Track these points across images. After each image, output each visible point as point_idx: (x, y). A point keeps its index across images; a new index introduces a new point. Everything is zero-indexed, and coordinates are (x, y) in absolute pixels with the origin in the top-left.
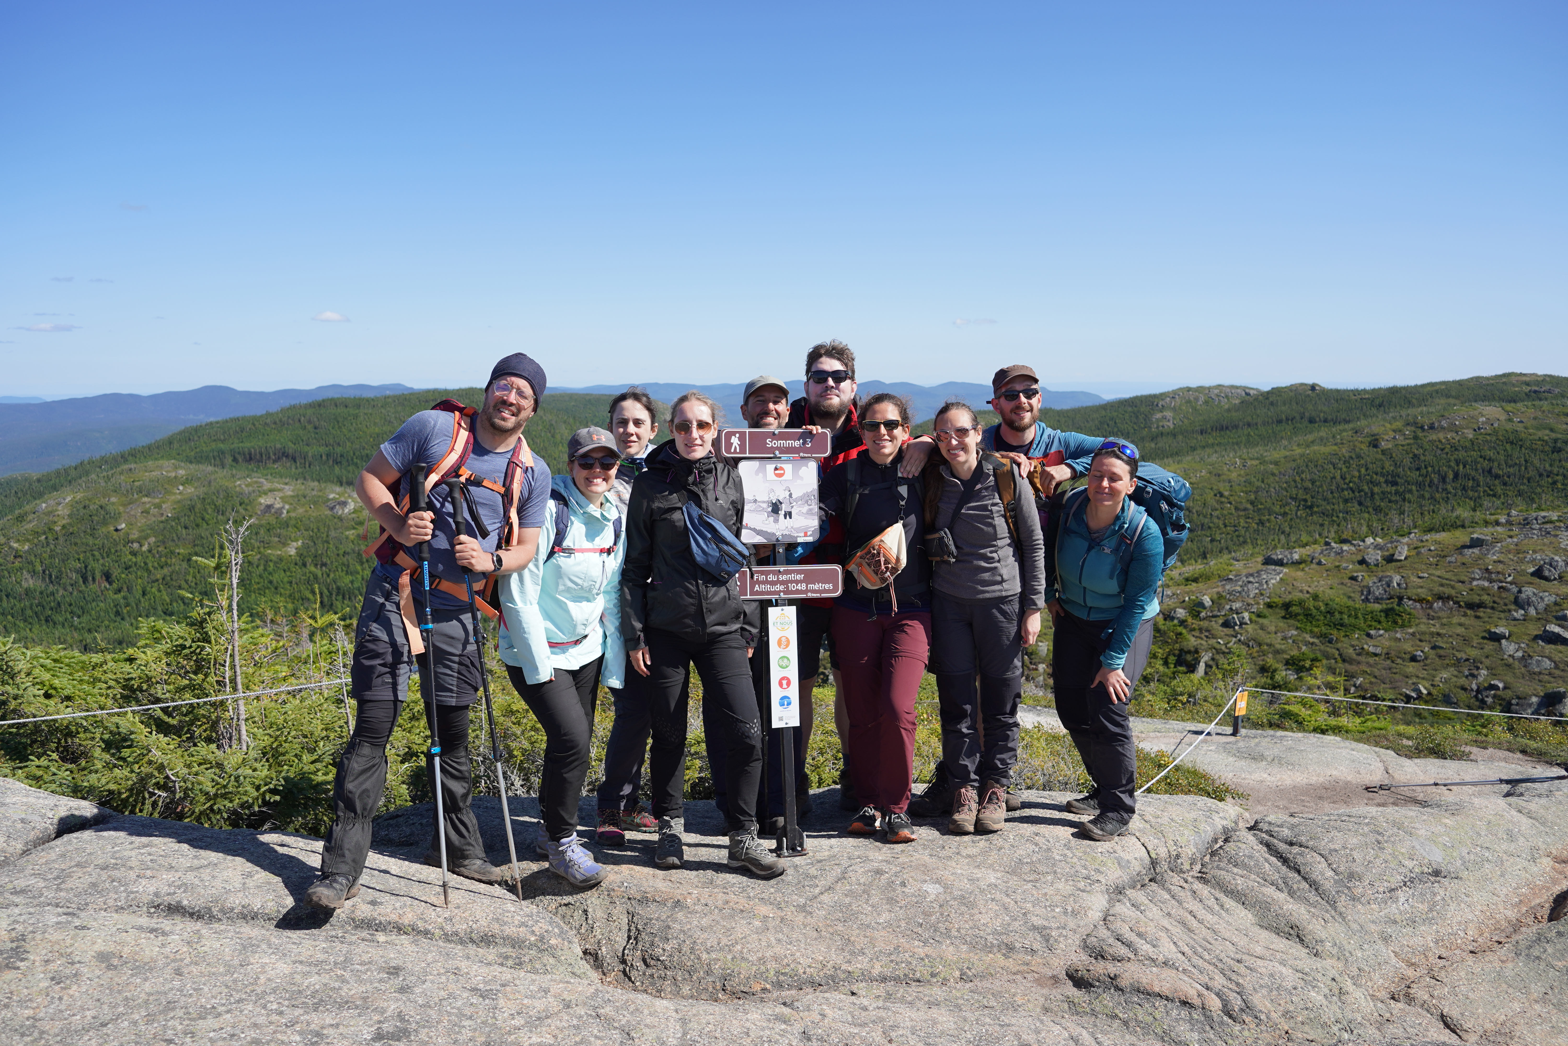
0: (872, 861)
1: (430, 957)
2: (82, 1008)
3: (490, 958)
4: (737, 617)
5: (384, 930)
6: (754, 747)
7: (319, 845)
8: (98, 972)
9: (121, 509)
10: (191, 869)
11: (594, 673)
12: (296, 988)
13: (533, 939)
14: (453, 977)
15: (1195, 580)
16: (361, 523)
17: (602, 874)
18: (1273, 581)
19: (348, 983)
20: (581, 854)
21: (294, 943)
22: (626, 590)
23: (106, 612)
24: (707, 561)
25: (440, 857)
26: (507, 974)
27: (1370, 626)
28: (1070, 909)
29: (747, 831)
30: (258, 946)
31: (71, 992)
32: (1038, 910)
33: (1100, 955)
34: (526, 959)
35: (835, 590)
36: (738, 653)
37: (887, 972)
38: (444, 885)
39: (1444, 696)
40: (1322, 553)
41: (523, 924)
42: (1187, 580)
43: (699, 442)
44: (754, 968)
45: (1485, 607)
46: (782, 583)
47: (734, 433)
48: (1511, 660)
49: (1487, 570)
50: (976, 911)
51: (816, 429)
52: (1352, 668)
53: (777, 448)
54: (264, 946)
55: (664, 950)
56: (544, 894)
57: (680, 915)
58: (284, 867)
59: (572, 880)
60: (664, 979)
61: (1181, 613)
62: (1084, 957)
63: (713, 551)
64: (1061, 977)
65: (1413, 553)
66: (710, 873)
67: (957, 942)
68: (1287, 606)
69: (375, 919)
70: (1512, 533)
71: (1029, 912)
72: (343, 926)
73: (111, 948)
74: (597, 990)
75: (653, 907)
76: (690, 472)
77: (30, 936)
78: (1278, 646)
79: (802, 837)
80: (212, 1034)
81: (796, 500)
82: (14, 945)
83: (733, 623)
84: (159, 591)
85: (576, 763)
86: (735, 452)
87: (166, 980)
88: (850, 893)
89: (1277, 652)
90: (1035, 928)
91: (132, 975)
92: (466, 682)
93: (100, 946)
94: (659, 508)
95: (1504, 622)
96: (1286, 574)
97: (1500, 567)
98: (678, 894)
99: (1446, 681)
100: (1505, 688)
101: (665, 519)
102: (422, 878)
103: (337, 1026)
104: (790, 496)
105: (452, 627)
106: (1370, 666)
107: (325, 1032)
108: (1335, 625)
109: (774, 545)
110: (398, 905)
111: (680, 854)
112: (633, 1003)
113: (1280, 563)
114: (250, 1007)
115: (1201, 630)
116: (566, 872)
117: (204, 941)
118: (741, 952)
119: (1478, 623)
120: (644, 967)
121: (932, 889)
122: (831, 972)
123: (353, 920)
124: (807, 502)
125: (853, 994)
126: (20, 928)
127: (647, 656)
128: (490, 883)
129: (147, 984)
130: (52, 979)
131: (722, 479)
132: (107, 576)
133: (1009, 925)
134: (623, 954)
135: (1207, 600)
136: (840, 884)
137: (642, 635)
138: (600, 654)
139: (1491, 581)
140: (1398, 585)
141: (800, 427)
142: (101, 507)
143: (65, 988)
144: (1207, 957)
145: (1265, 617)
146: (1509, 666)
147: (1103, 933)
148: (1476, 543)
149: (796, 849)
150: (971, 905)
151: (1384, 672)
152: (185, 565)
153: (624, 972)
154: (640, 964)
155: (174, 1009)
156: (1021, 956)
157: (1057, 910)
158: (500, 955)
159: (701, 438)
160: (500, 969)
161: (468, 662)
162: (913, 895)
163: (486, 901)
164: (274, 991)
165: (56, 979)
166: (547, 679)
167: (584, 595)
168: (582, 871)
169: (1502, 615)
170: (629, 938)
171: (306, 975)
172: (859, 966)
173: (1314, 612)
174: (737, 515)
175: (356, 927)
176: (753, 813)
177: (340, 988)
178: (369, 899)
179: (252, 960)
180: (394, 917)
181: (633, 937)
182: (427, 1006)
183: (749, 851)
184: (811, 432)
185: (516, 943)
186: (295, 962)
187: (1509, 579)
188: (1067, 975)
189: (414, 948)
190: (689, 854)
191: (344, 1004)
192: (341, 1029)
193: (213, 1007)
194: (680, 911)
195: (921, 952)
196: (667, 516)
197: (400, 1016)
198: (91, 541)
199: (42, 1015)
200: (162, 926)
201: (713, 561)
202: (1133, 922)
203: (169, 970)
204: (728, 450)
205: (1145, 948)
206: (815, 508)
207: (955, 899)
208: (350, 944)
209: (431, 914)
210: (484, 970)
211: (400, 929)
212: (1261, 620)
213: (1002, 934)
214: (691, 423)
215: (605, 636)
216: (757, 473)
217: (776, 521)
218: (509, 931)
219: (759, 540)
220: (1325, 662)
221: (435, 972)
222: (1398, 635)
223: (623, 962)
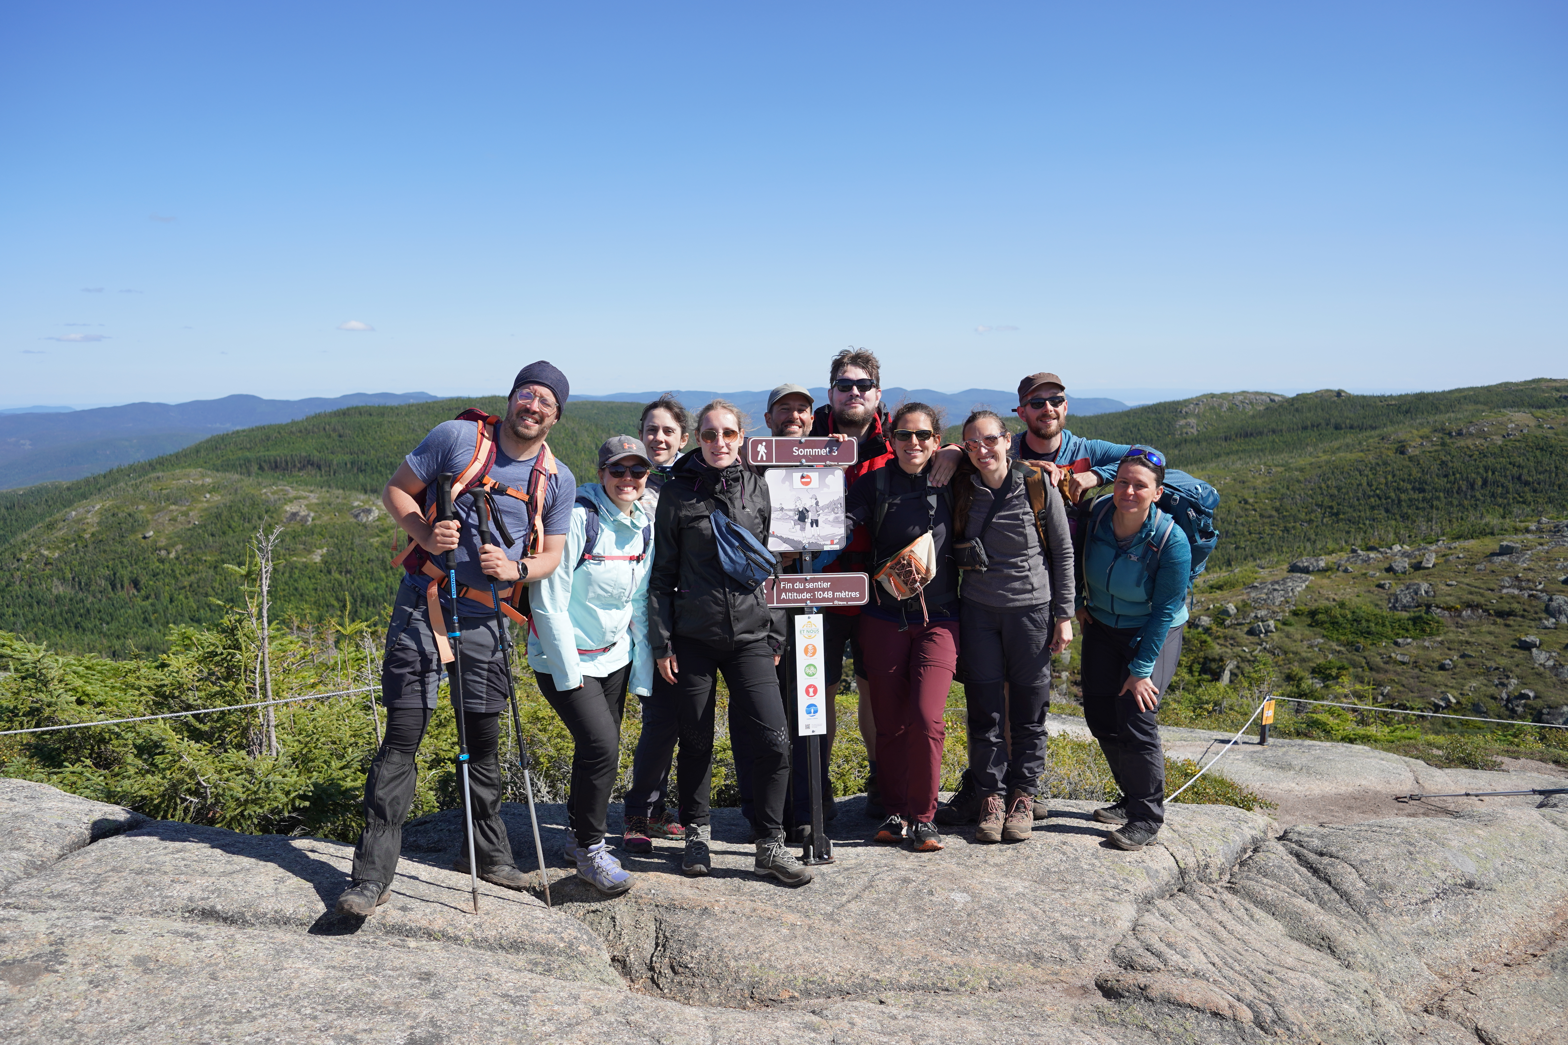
0: (899, 869)
1: (460, 963)
2: (120, 1012)
3: (520, 964)
4: (764, 625)
5: (415, 936)
6: (781, 754)
7: (350, 851)
8: (135, 976)
9: (149, 517)
10: (224, 874)
11: (621, 681)
12: (329, 993)
13: (562, 945)
14: (483, 983)
15: (1220, 588)
16: (385, 531)
17: (630, 881)
18: (1299, 589)
19: (380, 988)
20: (609, 861)
21: (327, 948)
22: (654, 599)
23: (135, 618)
24: (735, 569)
25: (469, 864)
26: (537, 981)
27: (1398, 634)
28: (1098, 919)
29: (774, 839)
30: (292, 951)
31: (109, 995)
32: (1067, 920)
33: (1130, 966)
34: (556, 965)
35: (862, 598)
36: (765, 661)
37: (916, 981)
38: (474, 892)
39: (1474, 705)
40: (1348, 560)
41: (551, 931)
42: (1212, 587)
43: (725, 450)
44: (783, 976)
45: (1516, 616)
46: (809, 591)
47: (761, 442)
48: (1542, 669)
49: (1517, 577)
50: (1004, 920)
51: (843, 437)
52: (1380, 677)
53: (804, 456)
54: (297, 951)
55: (692, 957)
56: (571, 901)
57: (708, 923)
58: (315, 873)
59: (600, 887)
60: (693, 986)
61: (1205, 621)
62: (1114, 967)
63: (740, 558)
64: (1090, 987)
65: (1441, 560)
66: (737, 880)
67: (986, 951)
68: (1313, 614)
69: (405, 925)
70: (1542, 541)
71: (1057, 921)
72: (374, 932)
73: (147, 952)
74: (626, 997)
75: (681, 914)
76: (718, 481)
77: (68, 940)
78: (1304, 655)
79: (828, 845)
80: (247, 1038)
81: (823, 509)
82: (53, 948)
83: (760, 631)
84: (187, 598)
85: (605, 770)
86: (762, 460)
87: (201, 984)
88: (877, 902)
89: (1303, 660)
90: (1063, 938)
91: (168, 979)
92: (495, 689)
93: (136, 950)
94: (686, 516)
95: (1534, 631)
96: (1311, 581)
97: (1531, 575)
98: (705, 901)
99: (1476, 690)
100: (1536, 697)
101: (693, 527)
102: (452, 884)
103: (370, 1031)
104: (817, 504)
105: (482, 634)
106: (1398, 674)
107: (359, 1037)
108: (1362, 633)
109: (801, 553)
110: (428, 911)
111: (707, 862)
112: (663, 1010)
113: (1306, 571)
114: (284, 1012)
115: (1225, 638)
116: (595, 879)
117: (238, 946)
118: (769, 960)
119: (1507, 631)
120: (672, 974)
121: (960, 898)
122: (859, 981)
123: (384, 925)
124: (833, 510)
125: (881, 1002)
126: (58, 931)
127: (675, 664)
128: (519, 889)
129: (183, 988)
130: (91, 982)
131: (749, 488)
132: (136, 583)
133: (1037, 934)
134: (651, 961)
135: (1232, 608)
136: (867, 892)
137: (670, 643)
138: (627, 662)
139: (1521, 589)
140: (1426, 592)
141: (827, 435)
142: (130, 515)
143: (103, 992)
144: (1238, 968)
145: (1290, 625)
146: (1540, 675)
147: (1133, 943)
148: (1506, 551)
149: (823, 857)
150: (999, 914)
151: (1411, 680)
152: (211, 572)
153: (652, 979)
154: (668, 971)
155: (209, 1013)
156: (1049, 965)
157: (1086, 920)
158: (530, 962)
159: (728, 445)
160: (530, 975)
161: (497, 670)
162: (941, 904)
163: (516, 907)
164: (308, 995)
165: (94, 983)
166: (576, 686)
167: (613, 603)
168: (610, 877)
169: (1533, 624)
170: (657, 945)
171: (338, 980)
172: (887, 975)
173: (1341, 620)
174: (764, 523)
175: (387, 933)
176: (780, 821)
177: (373, 994)
178: (400, 905)
179: (286, 965)
180: (424, 923)
181: (662, 944)
182: (458, 1011)
183: (777, 859)
184: (837, 441)
185: (545, 949)
186: (327, 967)
187: (1540, 587)
188: (1097, 985)
189: (444, 954)
190: (716, 862)
191: (377, 1009)
192: (375, 1034)
193: (248, 1012)
194: (708, 918)
195: (949, 961)
196: (695, 524)
197: (433, 1022)
198: (119, 549)
199: (80, 1018)
200: (197, 930)
201: (740, 569)
202: (1163, 932)
203: (204, 974)
204: (755, 459)
205: (1175, 958)
206: (842, 516)
207: (983, 908)
208: (382, 949)
209: (461, 920)
210: (515, 976)
211: (430, 935)
212: (1286, 628)
213: (1031, 943)
214: (717, 431)
215: (633, 644)
216: (783, 481)
217: (803, 529)
218: (539, 937)
219: (785, 548)
220: (1351, 670)
221: (466, 978)
222: (1426, 644)
223: (652, 969)
